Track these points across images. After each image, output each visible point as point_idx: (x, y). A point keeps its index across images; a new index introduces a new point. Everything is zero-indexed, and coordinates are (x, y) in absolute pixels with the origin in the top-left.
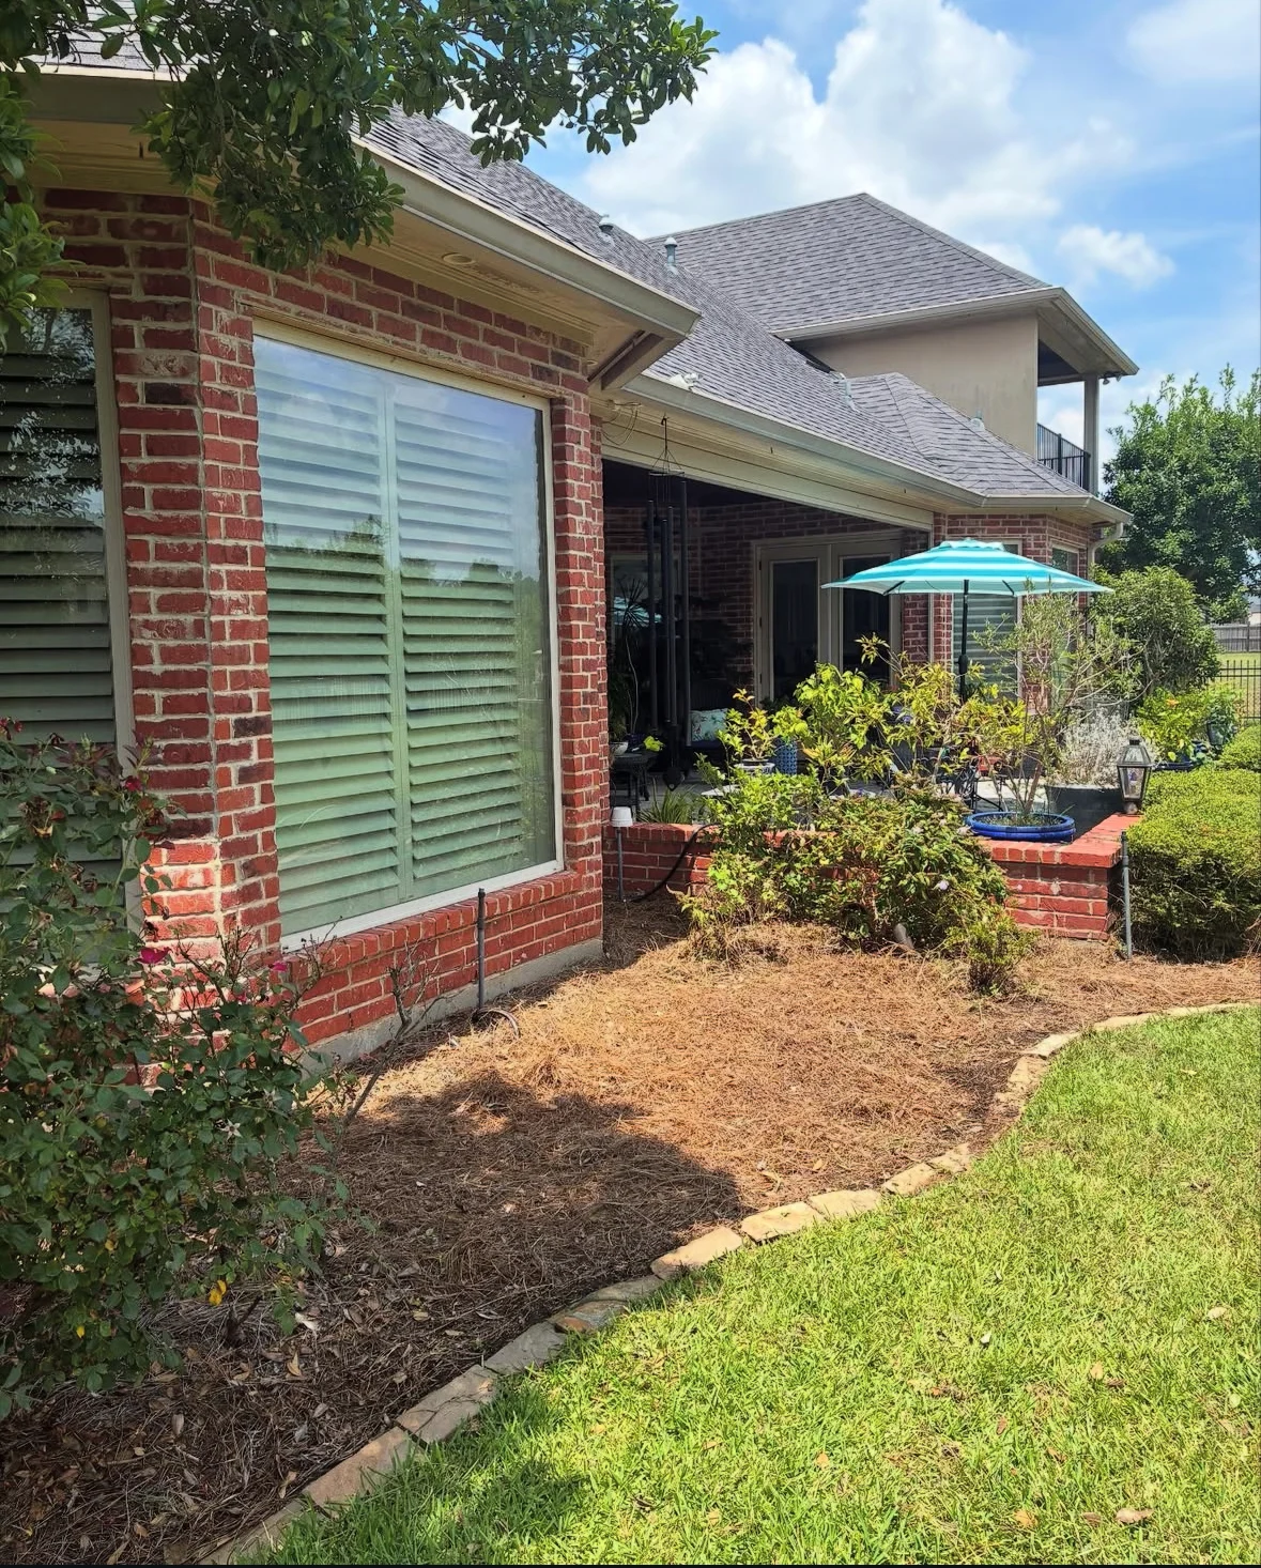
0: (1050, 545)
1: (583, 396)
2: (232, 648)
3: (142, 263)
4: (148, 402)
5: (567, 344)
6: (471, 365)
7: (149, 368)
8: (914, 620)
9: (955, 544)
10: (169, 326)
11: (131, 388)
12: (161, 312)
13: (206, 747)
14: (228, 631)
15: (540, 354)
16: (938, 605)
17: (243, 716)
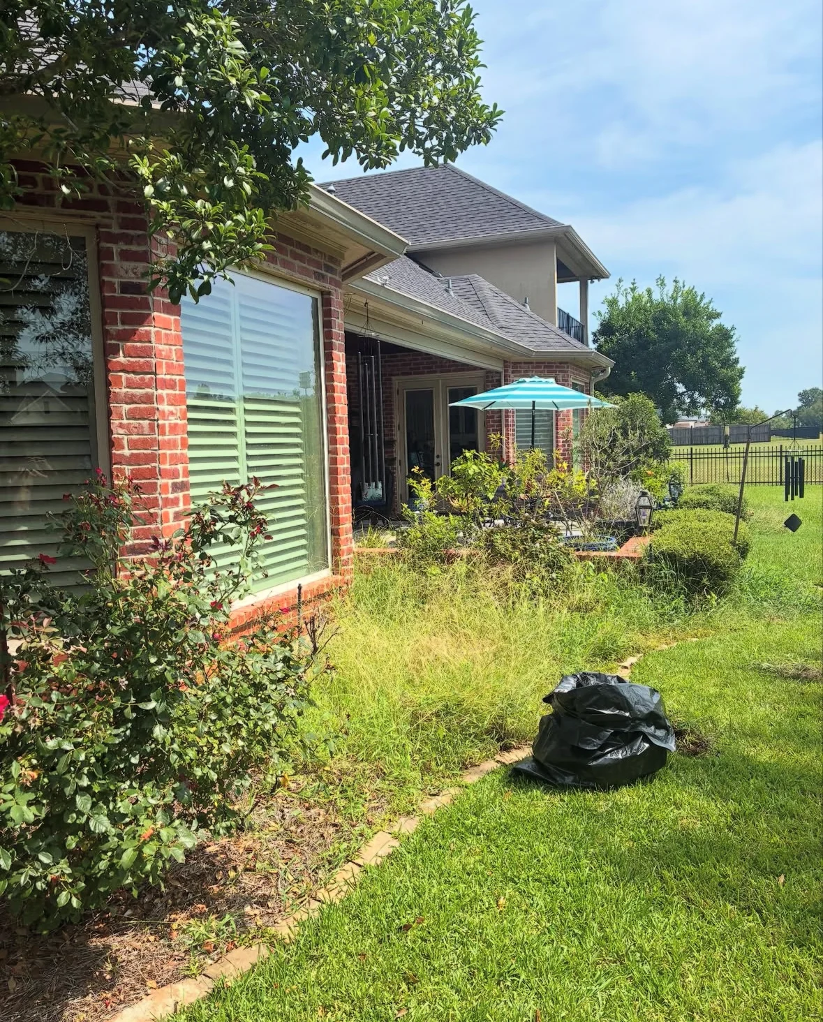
0: (571, 380)
1: (340, 291)
2: (169, 440)
3: (118, 210)
4: (122, 292)
5: (332, 259)
6: (284, 272)
7: (122, 273)
8: (493, 426)
9: (527, 380)
10: (134, 248)
11: (112, 284)
12: (129, 240)
13: (156, 499)
14: (167, 429)
15: (318, 265)
16: (507, 416)
17: (176, 480)
